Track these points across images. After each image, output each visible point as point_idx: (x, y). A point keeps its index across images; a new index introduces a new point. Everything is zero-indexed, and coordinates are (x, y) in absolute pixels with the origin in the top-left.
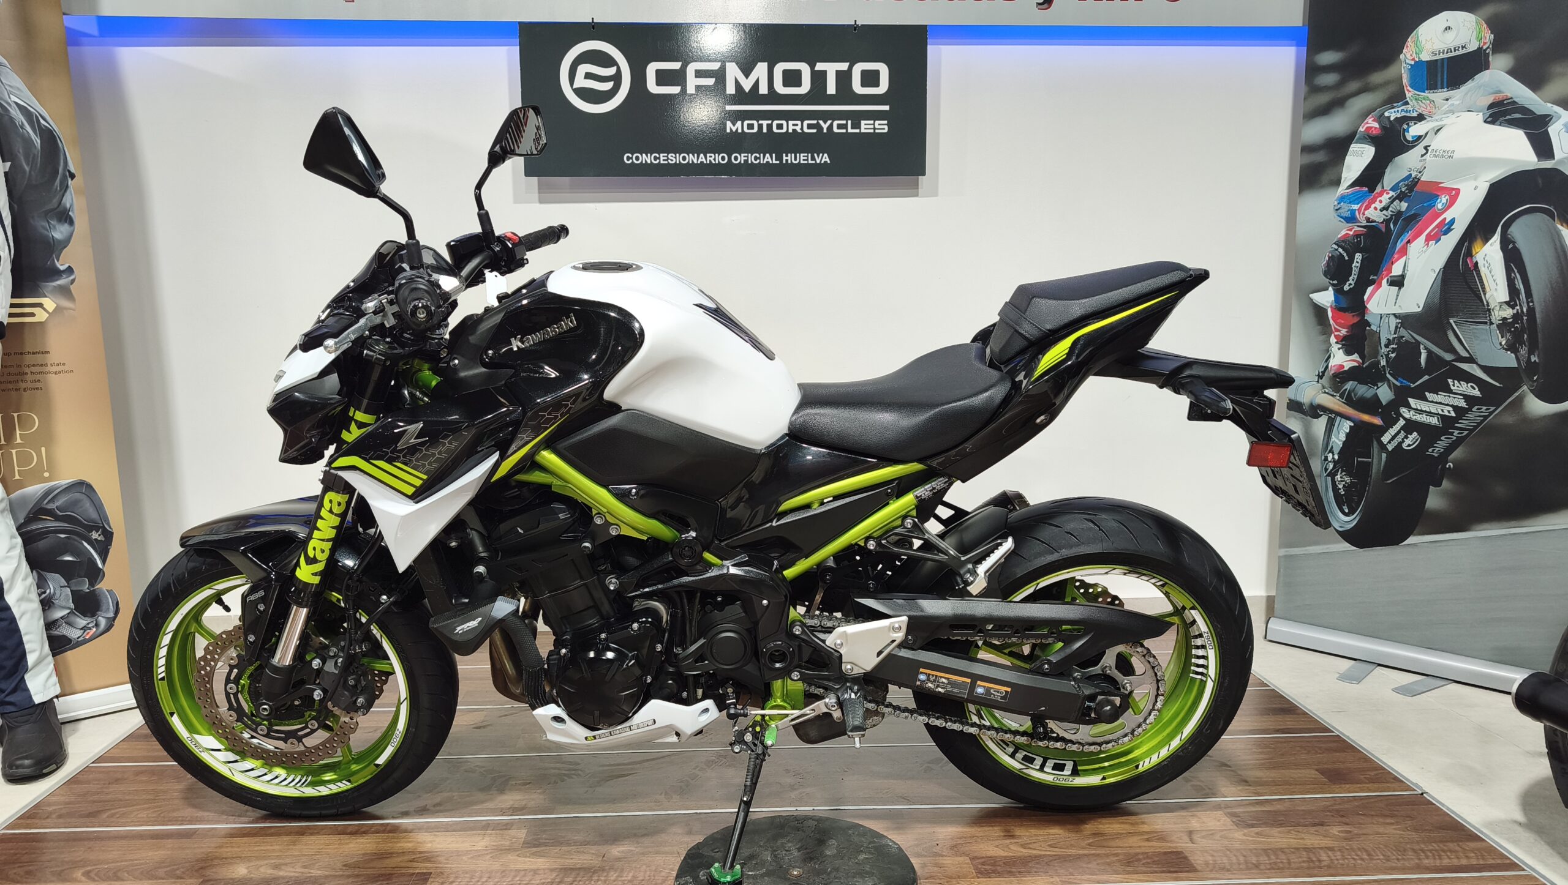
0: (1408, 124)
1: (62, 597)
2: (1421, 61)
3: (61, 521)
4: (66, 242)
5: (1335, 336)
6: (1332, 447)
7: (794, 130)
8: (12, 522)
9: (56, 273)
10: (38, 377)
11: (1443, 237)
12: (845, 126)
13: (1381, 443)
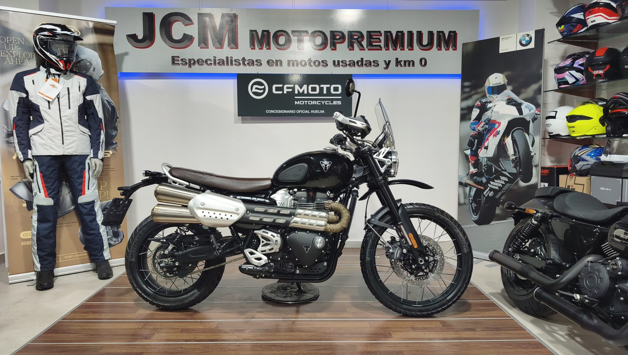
0: (487, 104)
1: (111, 232)
2: (490, 87)
4: (116, 136)
5: (471, 163)
6: (471, 196)
7: (314, 104)
9: (113, 144)
11: (497, 135)
12: (329, 103)
13: (483, 194)
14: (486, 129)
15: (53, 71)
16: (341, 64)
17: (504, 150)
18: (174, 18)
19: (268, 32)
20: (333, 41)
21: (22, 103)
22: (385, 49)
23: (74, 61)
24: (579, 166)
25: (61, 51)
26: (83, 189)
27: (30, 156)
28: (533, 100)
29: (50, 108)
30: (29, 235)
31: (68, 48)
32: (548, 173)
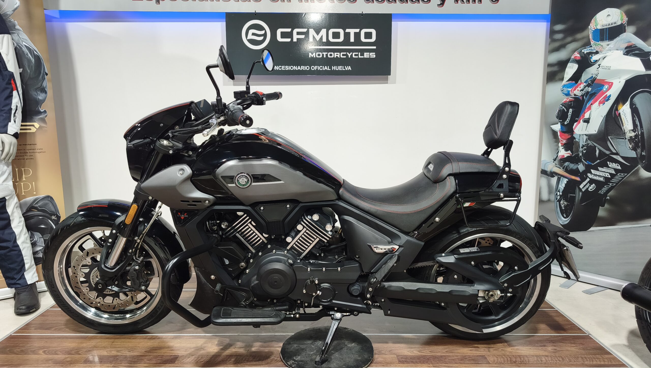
0: (592, 55)
1: (40, 242)
2: (597, 29)
3: (40, 212)
4: (44, 101)
5: (561, 143)
6: (559, 190)
7: (337, 57)
8: (21, 212)
9: (39, 113)
10: (32, 154)
11: (606, 102)
12: (358, 55)
13: (579, 188)
17: (617, 124)
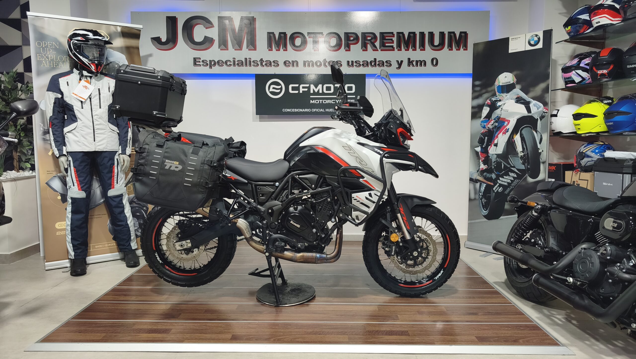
0: (497, 102)
1: (136, 224)
2: (500, 86)
3: (137, 204)
5: (481, 160)
6: (481, 191)
7: (329, 103)
11: (506, 133)
13: (493, 190)
14: (496, 126)
15: (85, 73)
16: (355, 64)
17: (513, 147)
18: (195, 21)
19: (285, 34)
20: (347, 42)
21: (57, 103)
22: (397, 50)
23: (104, 63)
24: (584, 162)
25: (93, 54)
26: (112, 183)
27: (65, 153)
28: (541, 99)
29: (82, 108)
30: (63, 226)
31: (99, 52)
32: (555, 169)
